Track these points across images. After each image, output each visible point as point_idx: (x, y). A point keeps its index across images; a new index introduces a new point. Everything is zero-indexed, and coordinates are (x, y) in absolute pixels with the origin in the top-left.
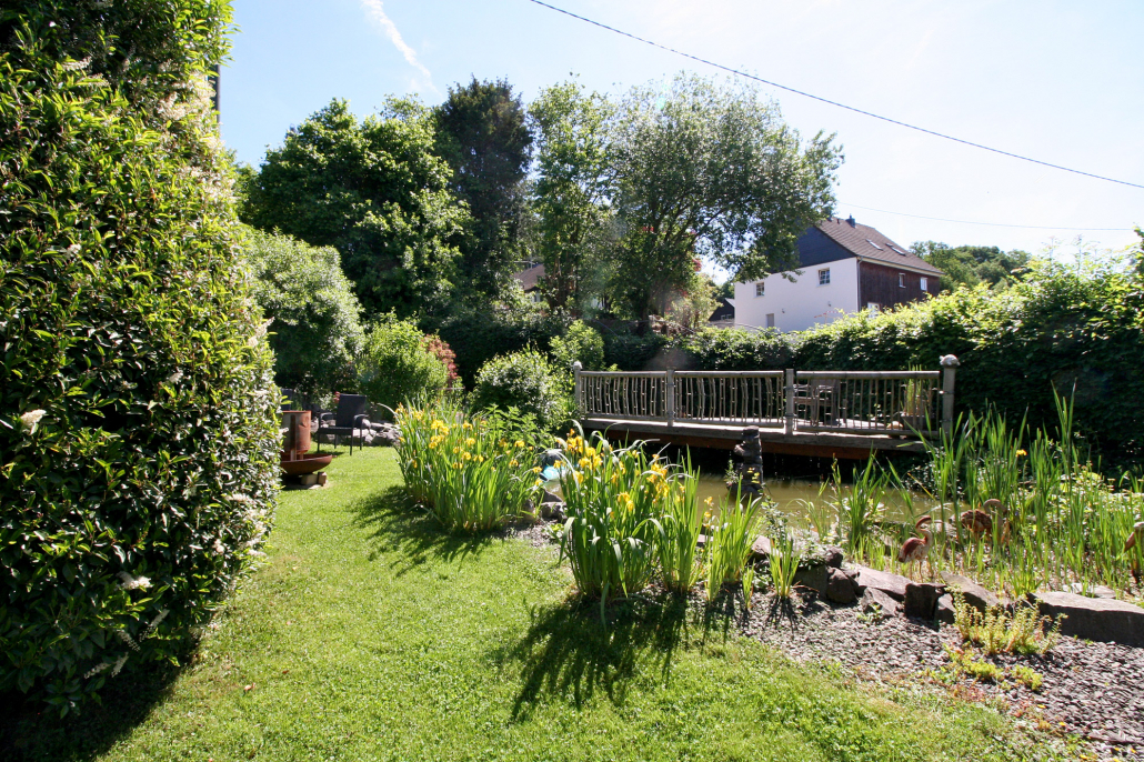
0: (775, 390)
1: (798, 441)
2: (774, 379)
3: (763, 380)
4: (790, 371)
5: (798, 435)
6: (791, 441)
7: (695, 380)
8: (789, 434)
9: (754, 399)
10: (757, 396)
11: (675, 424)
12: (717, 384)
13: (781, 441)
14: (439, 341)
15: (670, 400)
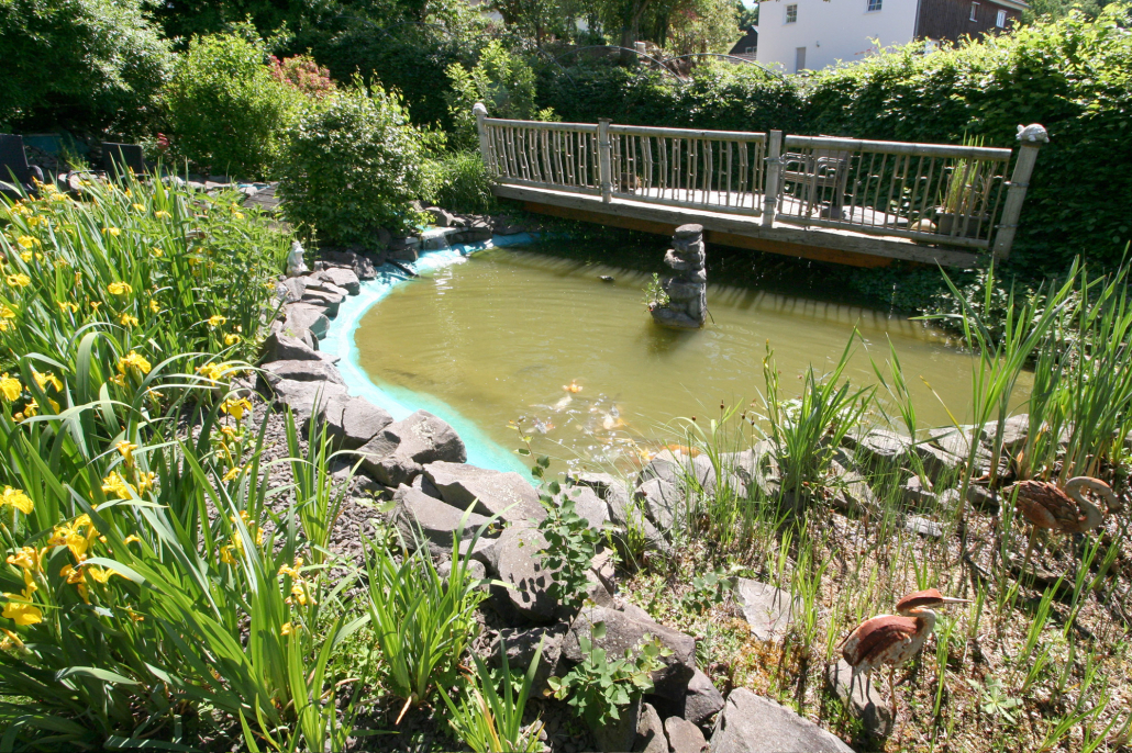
0: (751, 162)
1: (779, 237)
2: (751, 145)
3: (735, 145)
4: (776, 133)
5: (780, 230)
6: (768, 235)
7: (638, 140)
8: (767, 226)
9: (721, 173)
10: (724, 169)
11: (614, 201)
12: (669, 147)
13: (755, 235)
14: (313, 65)
15: (605, 165)
